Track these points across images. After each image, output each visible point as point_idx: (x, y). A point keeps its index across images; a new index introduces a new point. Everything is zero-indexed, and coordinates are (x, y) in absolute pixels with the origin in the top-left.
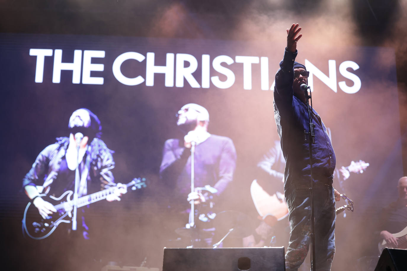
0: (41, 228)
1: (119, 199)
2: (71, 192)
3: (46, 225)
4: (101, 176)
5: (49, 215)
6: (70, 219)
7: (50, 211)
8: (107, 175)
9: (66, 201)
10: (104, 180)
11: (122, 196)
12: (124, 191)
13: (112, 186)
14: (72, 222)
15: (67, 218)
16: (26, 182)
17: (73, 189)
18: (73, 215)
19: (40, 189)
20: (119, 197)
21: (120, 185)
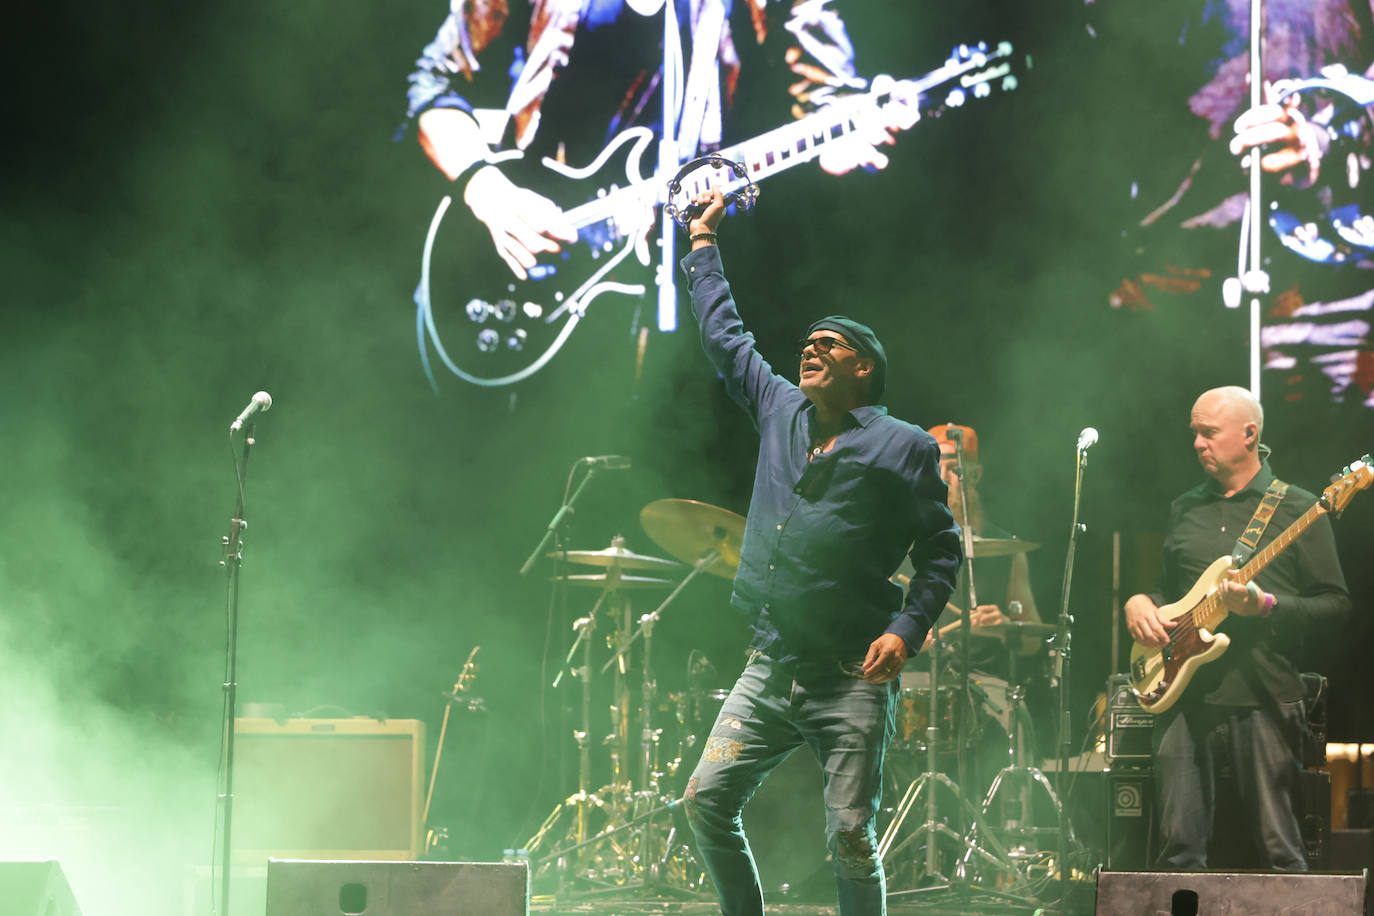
0: (505, 329)
1: (881, 162)
2: (645, 134)
3: (532, 310)
4: (792, 41)
5: (542, 258)
6: (648, 276)
7: (546, 235)
8: (818, 32)
9: (624, 182)
10: (807, 58)
11: (900, 145)
12: (907, 116)
13: (845, 90)
14: (653, 291)
15: (630, 270)
16: (424, 88)
17: (652, 116)
18: (656, 254)
19: (494, 122)
20: (882, 148)
21: (883, 83)
